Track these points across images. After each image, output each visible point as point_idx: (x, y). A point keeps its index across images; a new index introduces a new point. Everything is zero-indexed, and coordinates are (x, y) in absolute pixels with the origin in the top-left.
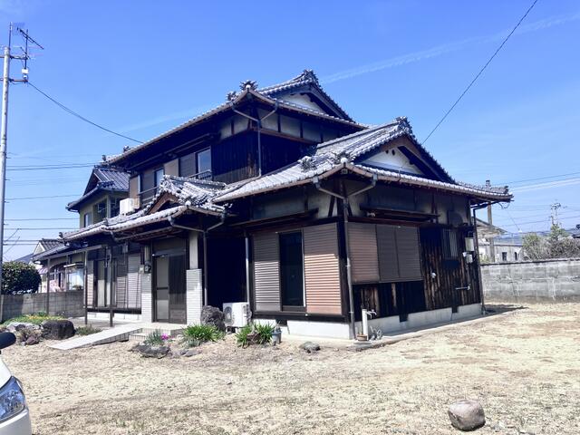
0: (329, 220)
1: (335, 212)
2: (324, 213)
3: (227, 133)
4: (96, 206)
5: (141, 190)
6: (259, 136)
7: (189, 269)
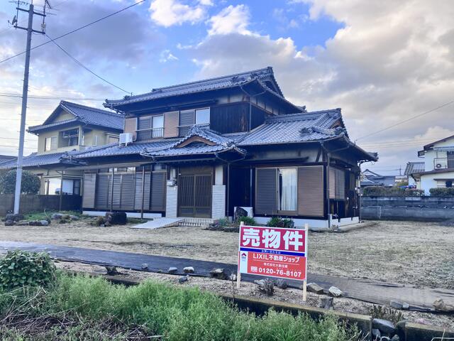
0: (317, 163)
1: (321, 160)
2: (313, 159)
3: (224, 101)
4: (62, 132)
5: (138, 129)
6: (251, 107)
7: (214, 184)
